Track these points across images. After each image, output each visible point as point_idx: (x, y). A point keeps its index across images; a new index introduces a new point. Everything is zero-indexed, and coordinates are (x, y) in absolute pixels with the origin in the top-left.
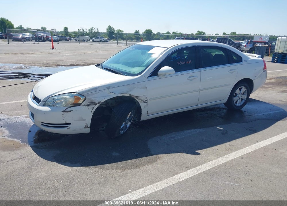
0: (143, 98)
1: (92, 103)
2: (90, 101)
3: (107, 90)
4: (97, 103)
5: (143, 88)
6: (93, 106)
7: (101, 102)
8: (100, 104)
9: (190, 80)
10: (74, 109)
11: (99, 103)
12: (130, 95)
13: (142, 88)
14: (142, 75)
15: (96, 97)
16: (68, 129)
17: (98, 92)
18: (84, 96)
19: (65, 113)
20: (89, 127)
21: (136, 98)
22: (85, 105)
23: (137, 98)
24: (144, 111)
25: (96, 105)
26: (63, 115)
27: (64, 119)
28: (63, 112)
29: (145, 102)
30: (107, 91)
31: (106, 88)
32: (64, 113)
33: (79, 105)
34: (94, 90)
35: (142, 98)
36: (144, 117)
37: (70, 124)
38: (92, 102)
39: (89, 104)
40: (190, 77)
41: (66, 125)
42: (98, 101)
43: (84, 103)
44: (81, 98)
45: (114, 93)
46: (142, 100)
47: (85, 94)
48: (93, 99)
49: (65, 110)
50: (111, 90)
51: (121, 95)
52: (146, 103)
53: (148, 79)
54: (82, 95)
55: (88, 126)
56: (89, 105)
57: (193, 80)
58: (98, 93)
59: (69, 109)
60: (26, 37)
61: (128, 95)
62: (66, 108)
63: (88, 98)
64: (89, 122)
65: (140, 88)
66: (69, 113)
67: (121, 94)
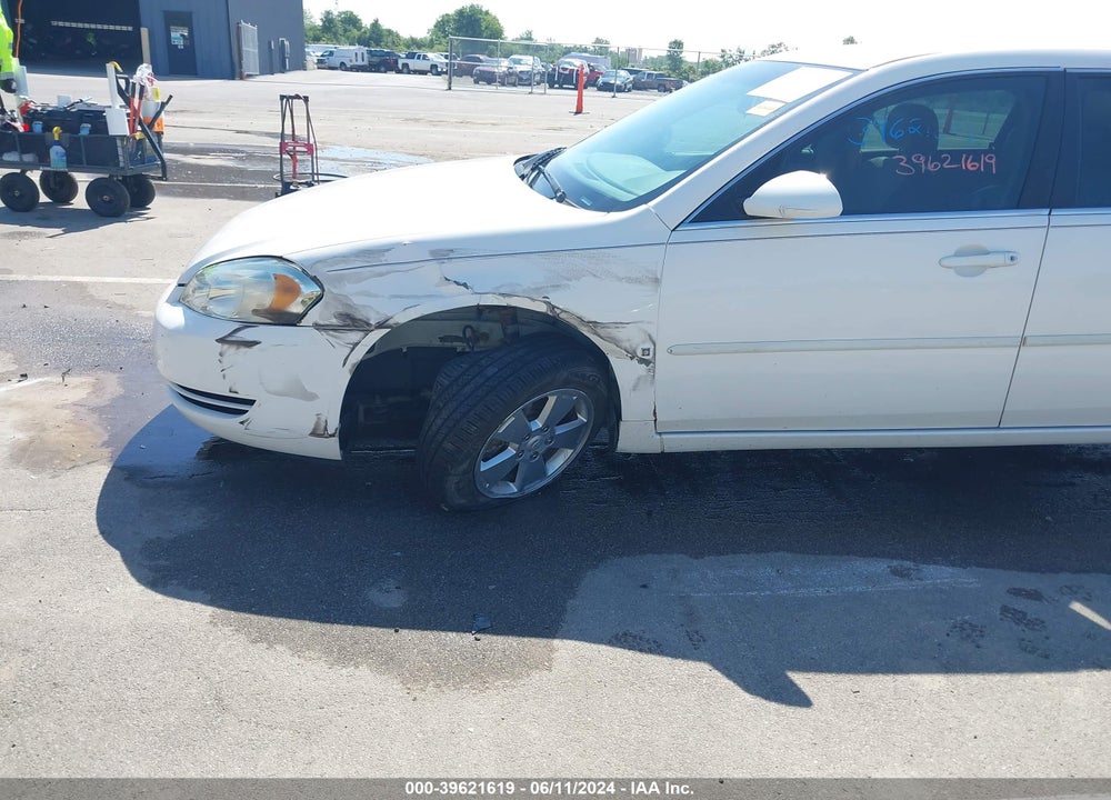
0: (633, 337)
1: (351, 322)
2: (341, 310)
3: (434, 264)
4: (373, 322)
5: (638, 281)
6: (354, 336)
7: (391, 322)
8: (384, 331)
9: (961, 271)
10: (268, 334)
11: (380, 326)
12: (554, 307)
13: (630, 280)
14: (648, 210)
15: (376, 296)
16: (242, 423)
17: (383, 269)
18: (315, 280)
19: (231, 351)
20: (333, 436)
21: (585, 331)
22: (317, 326)
23: (596, 333)
24: (633, 406)
25: (367, 332)
26: (221, 354)
27: (224, 377)
28: (222, 340)
29: (642, 361)
30: (433, 271)
31: (433, 253)
32: (226, 346)
33: (293, 321)
34: (372, 258)
35: (621, 334)
36: (634, 436)
37: (251, 402)
38: (348, 316)
39: (334, 321)
40: (959, 254)
41: (235, 405)
42: (378, 313)
43: (314, 316)
44: (302, 286)
45: (465, 285)
46: (627, 345)
47: (320, 273)
48: (357, 301)
49: (230, 335)
50: (454, 269)
51: (503, 302)
52: (647, 363)
53: (678, 236)
54: (307, 275)
55: (326, 429)
56: (335, 329)
57: (982, 269)
58: (388, 273)
59: (247, 335)
60: (521, 72)
61: (542, 308)
62: (237, 326)
63: (333, 290)
64: (330, 409)
65: (620, 279)
66: (243, 350)
67: (503, 295)
